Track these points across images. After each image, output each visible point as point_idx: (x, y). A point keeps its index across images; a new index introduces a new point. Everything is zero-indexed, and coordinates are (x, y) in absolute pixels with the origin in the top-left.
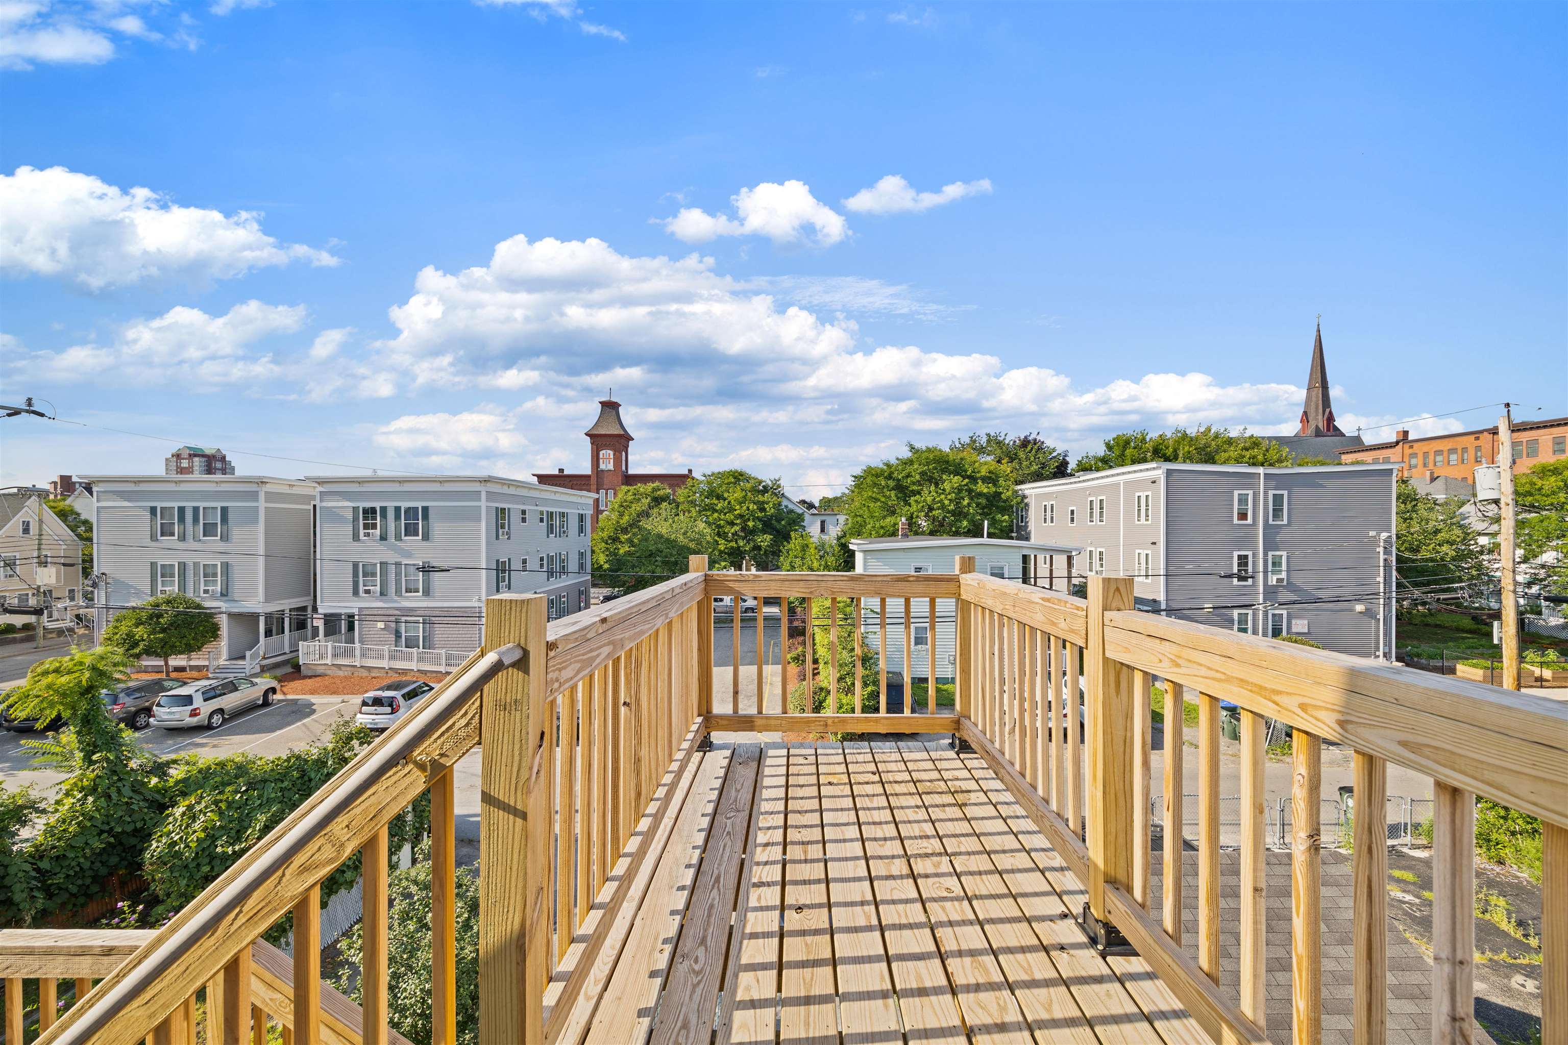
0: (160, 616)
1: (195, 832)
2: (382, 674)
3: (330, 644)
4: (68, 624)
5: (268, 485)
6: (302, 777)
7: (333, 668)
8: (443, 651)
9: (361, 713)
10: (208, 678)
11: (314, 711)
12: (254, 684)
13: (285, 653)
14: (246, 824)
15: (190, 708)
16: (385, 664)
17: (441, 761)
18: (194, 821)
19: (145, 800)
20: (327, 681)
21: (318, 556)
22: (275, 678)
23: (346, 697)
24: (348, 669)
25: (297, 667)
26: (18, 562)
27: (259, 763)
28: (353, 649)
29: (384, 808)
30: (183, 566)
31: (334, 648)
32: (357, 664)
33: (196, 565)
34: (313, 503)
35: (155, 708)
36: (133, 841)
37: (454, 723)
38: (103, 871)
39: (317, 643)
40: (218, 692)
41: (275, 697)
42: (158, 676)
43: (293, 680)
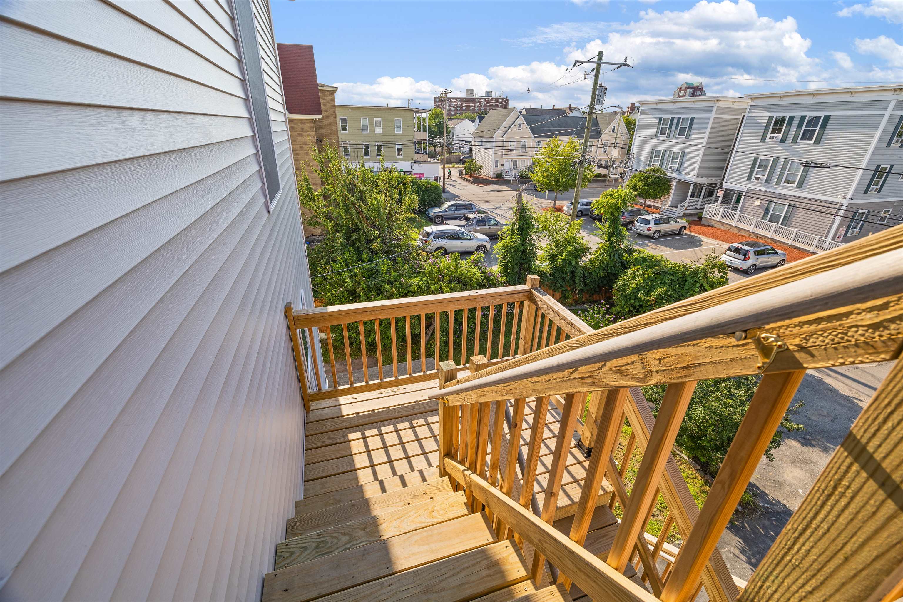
0: (648, 178)
1: (633, 283)
2: (747, 234)
3: (722, 209)
4: (617, 176)
5: (720, 102)
6: (683, 277)
7: (719, 223)
8: (795, 230)
9: (725, 254)
10: (659, 214)
11: (701, 245)
12: (677, 222)
13: (697, 209)
14: (652, 289)
15: (648, 226)
16: (751, 229)
17: (797, 355)
18: (634, 279)
19: (621, 263)
20: (713, 230)
21: (735, 149)
22: (688, 221)
23: (720, 242)
24: (727, 226)
25: (700, 218)
26: (608, 145)
27: (667, 262)
28: (734, 215)
29: (699, 365)
30: (665, 151)
31: (724, 211)
32: (734, 225)
33: (670, 151)
34: (743, 114)
35: (635, 222)
36: (613, 278)
37: (851, 313)
38: (601, 285)
39: (715, 207)
40: (661, 222)
41: (685, 231)
42: (641, 208)
43: (696, 225)
